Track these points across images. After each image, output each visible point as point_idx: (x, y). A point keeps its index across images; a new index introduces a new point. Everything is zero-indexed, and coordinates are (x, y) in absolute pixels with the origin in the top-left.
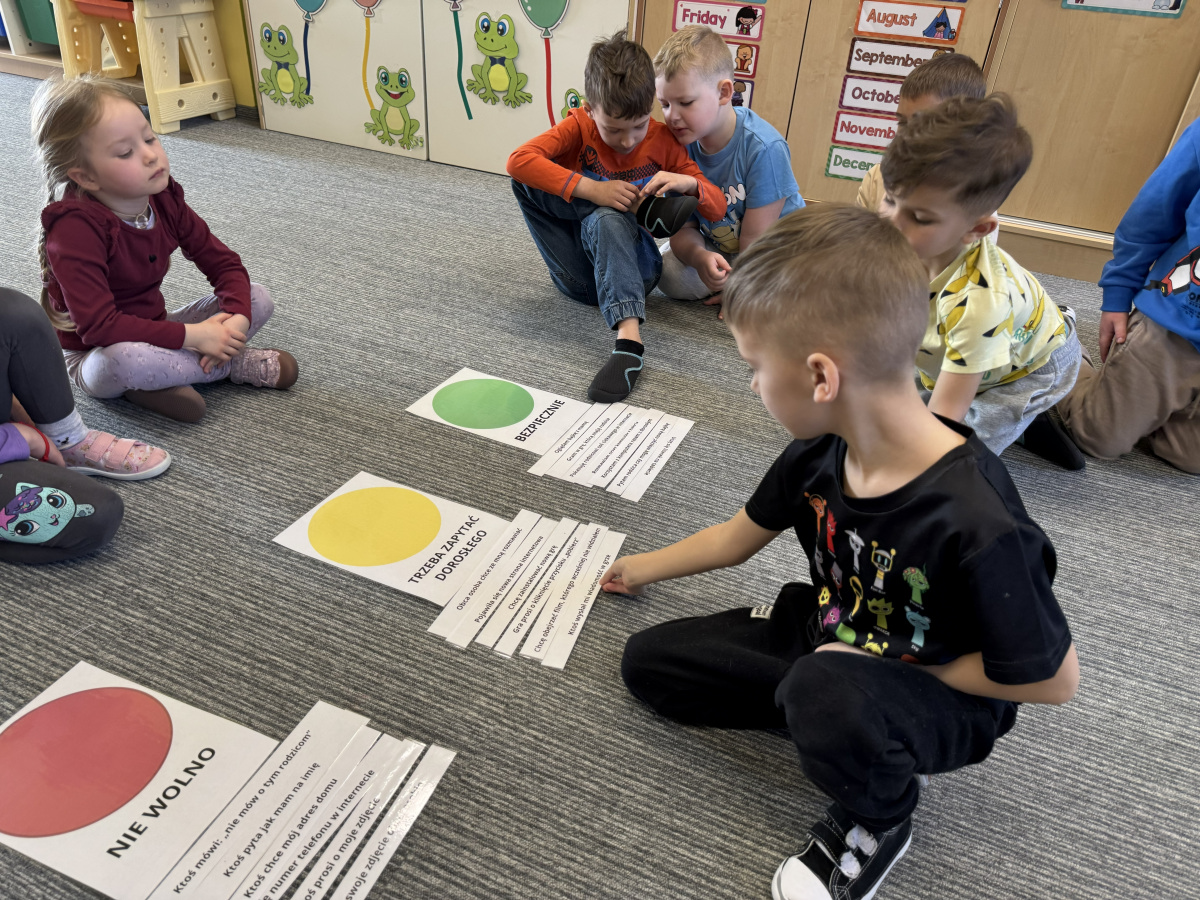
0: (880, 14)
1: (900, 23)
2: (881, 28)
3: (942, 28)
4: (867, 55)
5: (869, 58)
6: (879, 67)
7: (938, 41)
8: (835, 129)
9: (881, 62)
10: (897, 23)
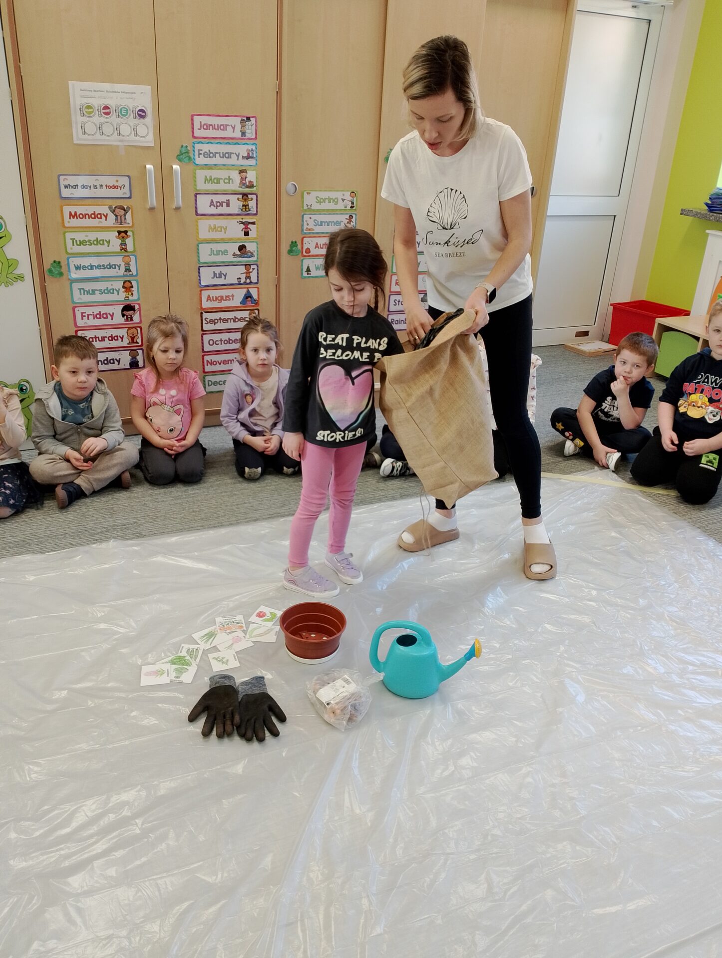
0: (213, 297)
1: (226, 300)
2: (216, 304)
3: (249, 299)
4: (211, 320)
5: (213, 322)
6: (220, 326)
7: (249, 306)
8: (204, 365)
9: (220, 323)
10: (224, 300)
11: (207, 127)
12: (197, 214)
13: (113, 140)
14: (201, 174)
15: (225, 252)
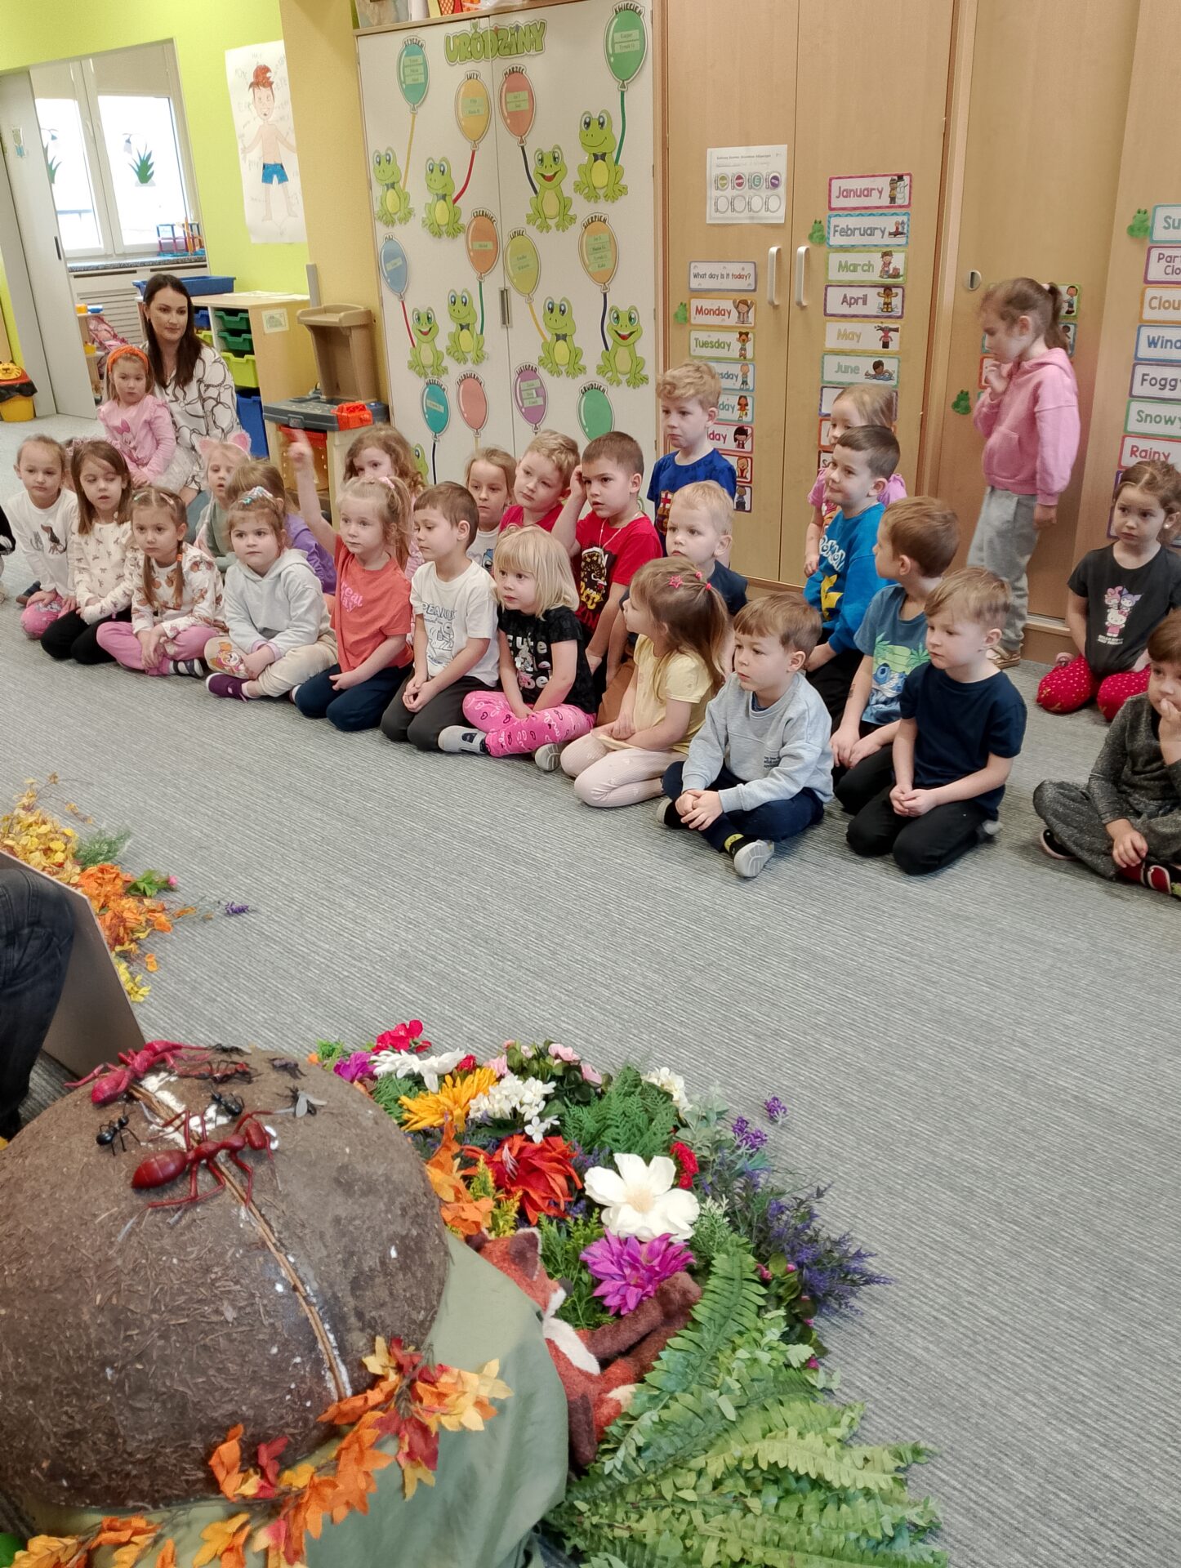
11: (846, 194)
12: (826, 314)
13: (743, 218)
14: (835, 259)
15: (856, 370)
